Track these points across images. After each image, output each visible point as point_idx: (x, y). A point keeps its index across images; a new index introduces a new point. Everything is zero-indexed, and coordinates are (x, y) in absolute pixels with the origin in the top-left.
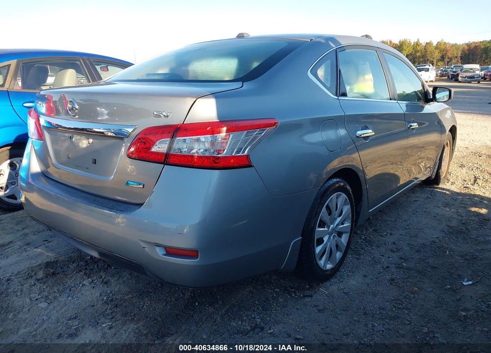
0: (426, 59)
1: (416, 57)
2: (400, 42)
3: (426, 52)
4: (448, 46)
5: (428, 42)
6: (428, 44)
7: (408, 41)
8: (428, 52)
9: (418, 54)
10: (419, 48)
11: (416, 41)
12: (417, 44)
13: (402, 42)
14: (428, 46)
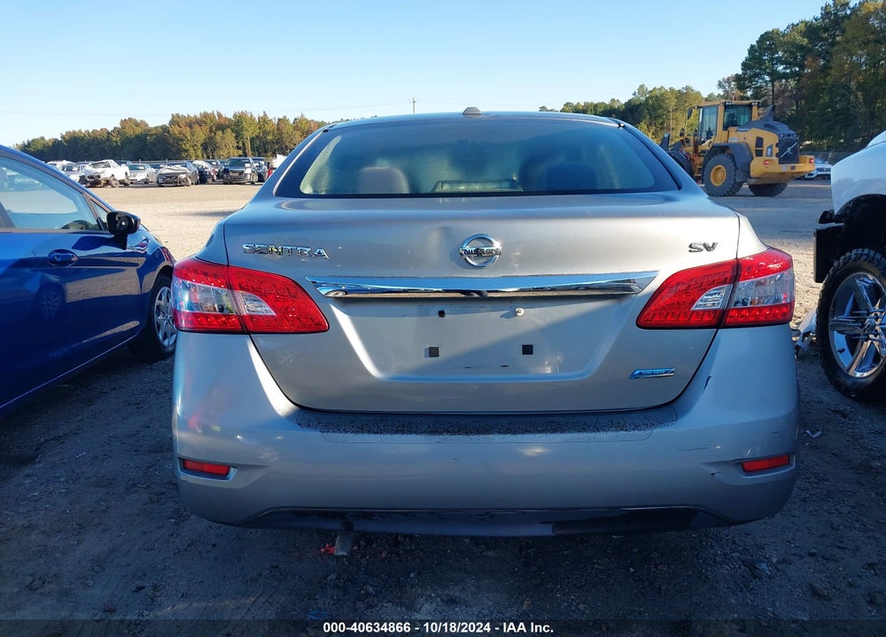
0: (284, 146)
1: (267, 143)
2: (235, 116)
3: (281, 134)
4: (312, 125)
5: (281, 117)
6: (282, 121)
7: (249, 115)
8: (285, 135)
9: (270, 137)
10: (268, 128)
11: (262, 115)
12: (264, 121)
13: (240, 117)
14: (283, 125)
